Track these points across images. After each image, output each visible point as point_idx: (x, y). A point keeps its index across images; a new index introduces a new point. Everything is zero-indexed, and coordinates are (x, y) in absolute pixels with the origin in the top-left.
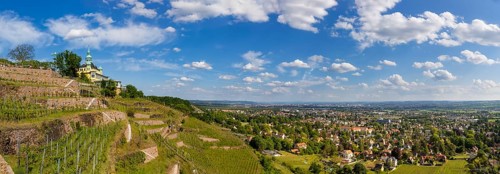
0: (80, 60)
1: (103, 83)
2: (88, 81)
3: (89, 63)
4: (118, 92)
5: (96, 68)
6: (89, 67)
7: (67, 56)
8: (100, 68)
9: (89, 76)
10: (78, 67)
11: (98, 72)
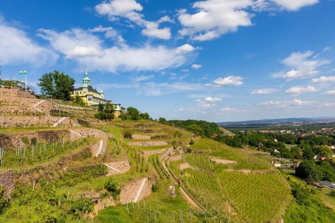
0: (73, 82)
1: (101, 107)
2: (83, 104)
3: (86, 85)
4: (117, 114)
5: (96, 91)
6: (86, 90)
7: (56, 77)
8: (101, 91)
9: (85, 100)
10: (72, 89)
11: (97, 96)
